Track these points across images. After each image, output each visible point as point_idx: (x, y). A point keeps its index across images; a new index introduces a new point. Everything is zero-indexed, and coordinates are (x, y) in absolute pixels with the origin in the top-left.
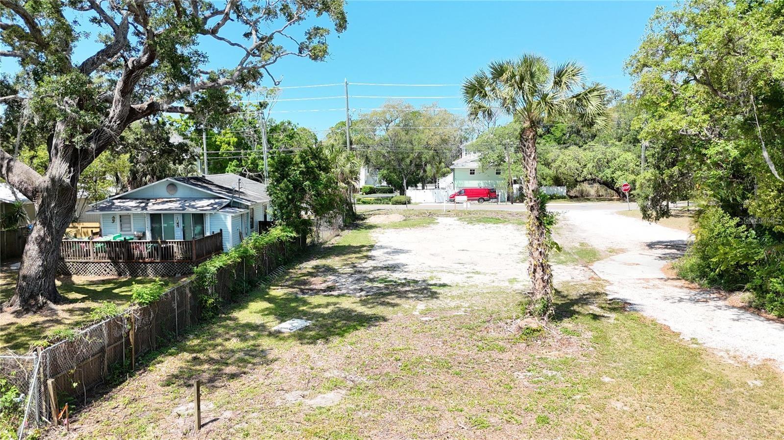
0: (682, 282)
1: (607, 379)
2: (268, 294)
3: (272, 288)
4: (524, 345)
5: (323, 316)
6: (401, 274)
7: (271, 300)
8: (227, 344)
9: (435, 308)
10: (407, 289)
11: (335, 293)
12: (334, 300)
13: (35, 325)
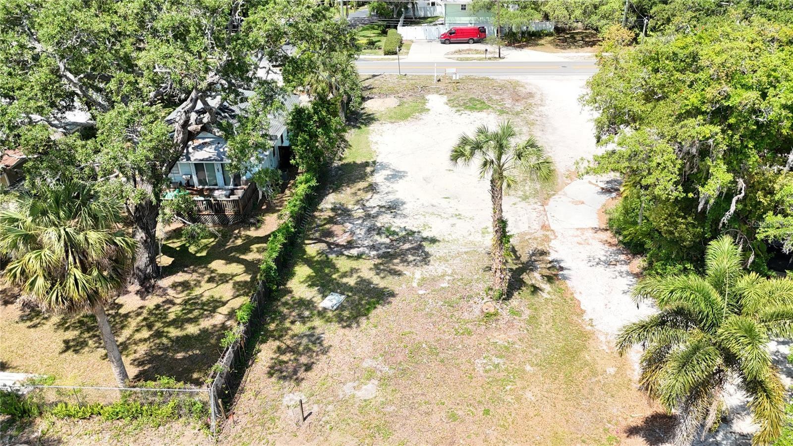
0: (607, 236)
1: (528, 368)
2: (304, 252)
3: (307, 242)
4: (484, 327)
5: (351, 289)
6: (402, 220)
7: (309, 262)
8: (293, 327)
9: (428, 276)
10: (407, 246)
11: (354, 252)
12: (354, 264)
13: (158, 307)
